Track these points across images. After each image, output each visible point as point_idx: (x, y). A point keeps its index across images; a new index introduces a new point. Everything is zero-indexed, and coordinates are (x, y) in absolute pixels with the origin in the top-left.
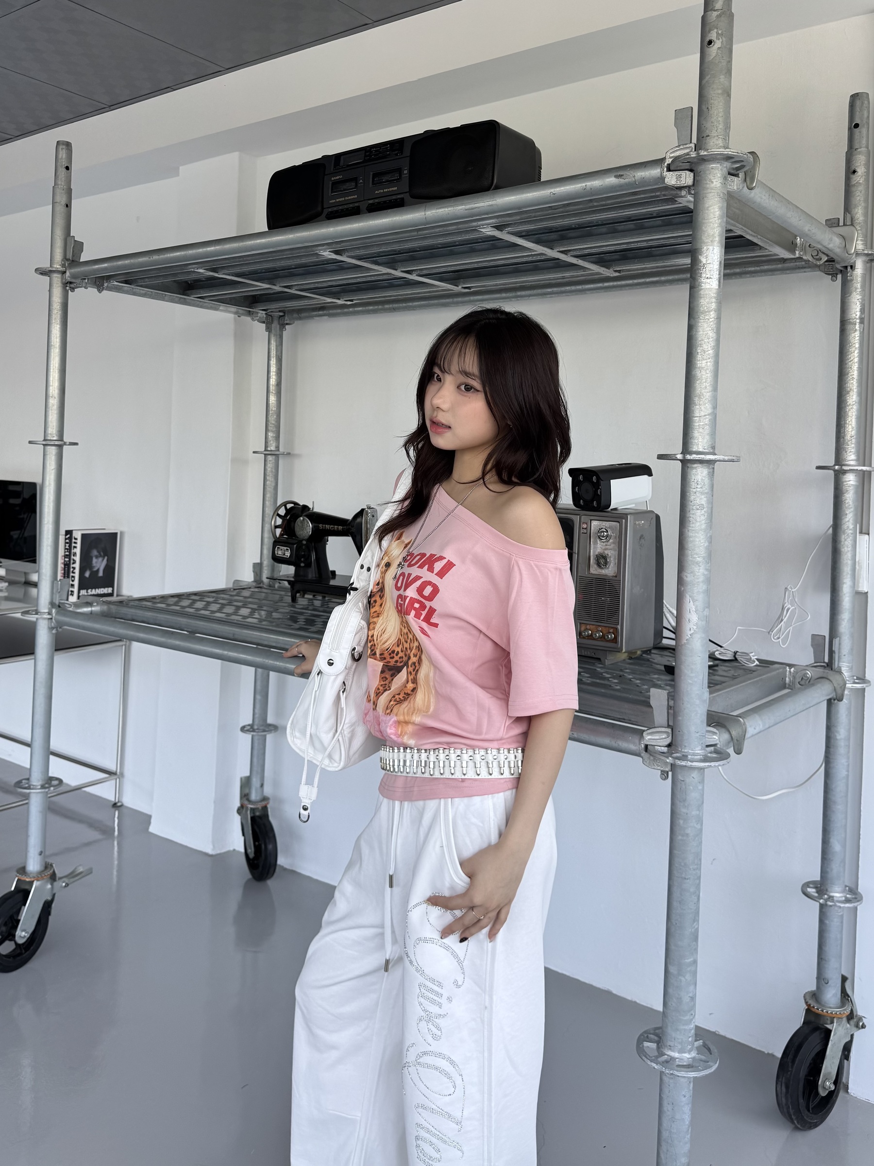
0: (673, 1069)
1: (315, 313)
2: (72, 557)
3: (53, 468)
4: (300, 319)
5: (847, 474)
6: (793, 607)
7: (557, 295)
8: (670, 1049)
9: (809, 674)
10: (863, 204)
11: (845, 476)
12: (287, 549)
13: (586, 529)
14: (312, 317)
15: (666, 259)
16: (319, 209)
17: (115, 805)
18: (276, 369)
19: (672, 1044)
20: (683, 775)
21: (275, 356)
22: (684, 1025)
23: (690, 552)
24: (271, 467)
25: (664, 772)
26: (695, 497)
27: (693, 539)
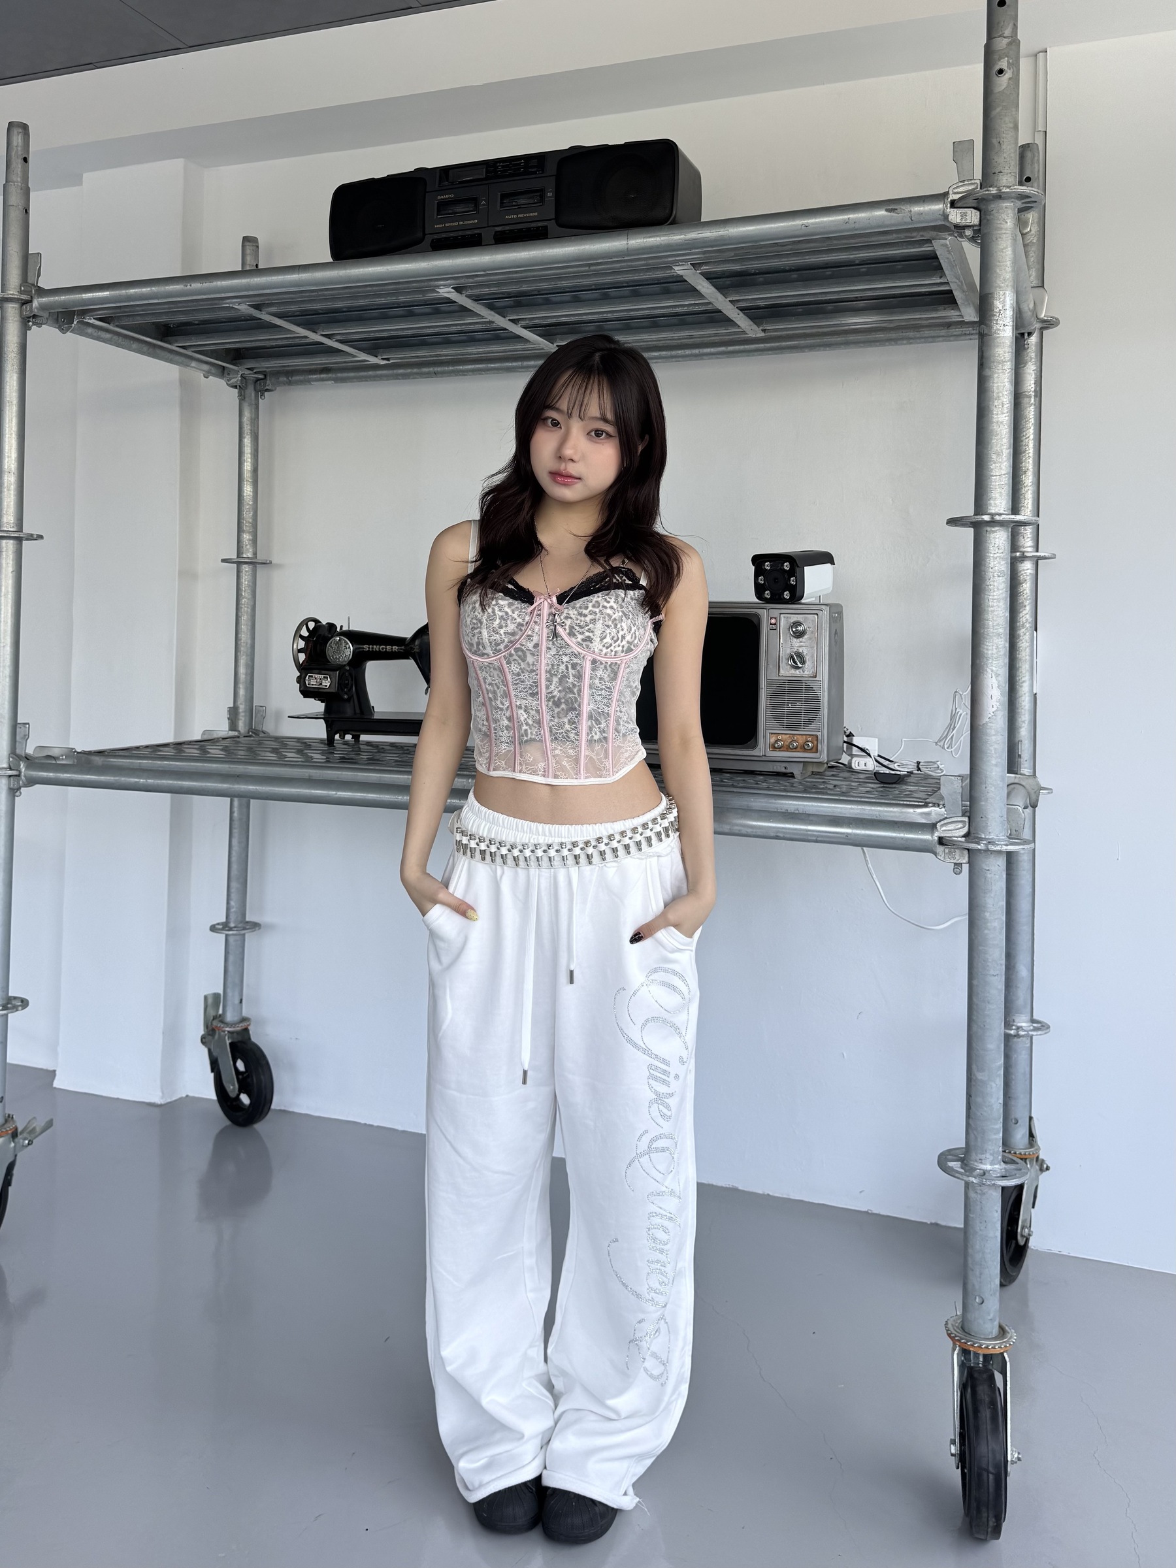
1: (315, 376)
4: (290, 383)
12: (325, 678)
13: (775, 624)
14: (309, 381)
15: (830, 318)
16: (420, 235)
18: (251, 450)
19: (983, 1157)
20: (988, 863)
21: (251, 433)
22: (995, 1134)
23: (991, 623)
24: (246, 580)
25: (958, 865)
26: (995, 563)
27: (995, 608)
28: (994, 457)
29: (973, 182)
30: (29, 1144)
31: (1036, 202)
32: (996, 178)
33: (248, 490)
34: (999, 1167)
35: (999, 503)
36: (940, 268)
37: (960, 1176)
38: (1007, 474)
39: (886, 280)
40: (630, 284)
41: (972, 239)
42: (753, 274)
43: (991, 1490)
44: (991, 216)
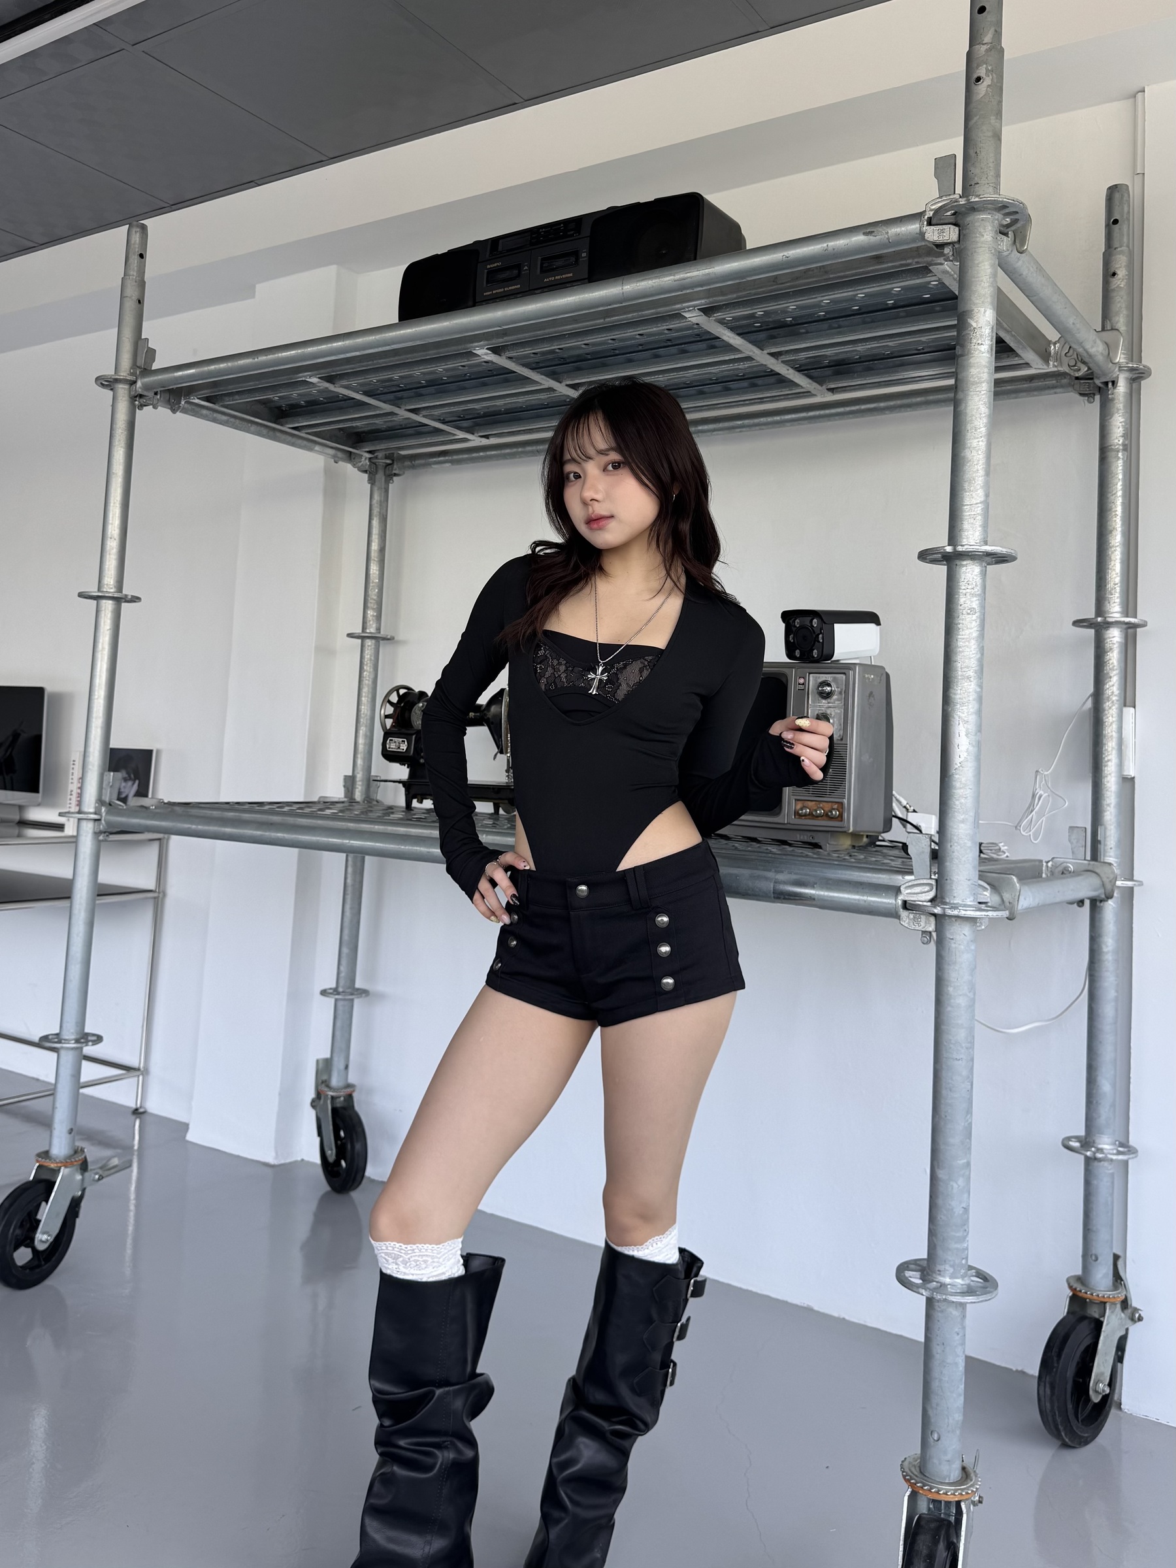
0: (946, 1295)
1: (434, 459)
3: (108, 627)
4: (413, 467)
5: (1111, 629)
6: (1047, 794)
7: (748, 429)
8: (940, 1275)
9: (1071, 868)
10: (1125, 312)
11: (1108, 632)
12: (403, 741)
13: (803, 684)
14: (430, 464)
16: (470, 303)
17: (137, 1112)
18: (380, 531)
19: (941, 1267)
20: (955, 930)
21: (380, 516)
22: (956, 1243)
23: (959, 665)
24: (369, 653)
25: (925, 934)
26: (963, 600)
27: (964, 649)
28: (965, 485)
30: (99, 1180)
32: (973, 189)
33: (375, 568)
34: (961, 1282)
35: (972, 538)
37: (921, 1291)
44: (966, 231)
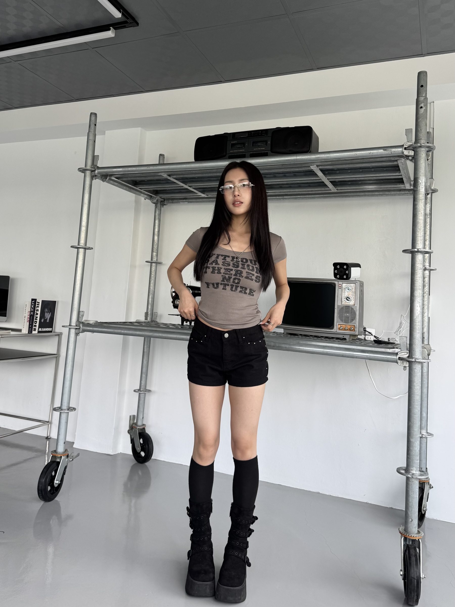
1: (181, 201)
2: (36, 312)
4: (173, 203)
6: (405, 323)
13: (341, 287)
14: (179, 202)
16: (225, 154)
17: (47, 438)
18: (158, 224)
19: (412, 469)
20: (415, 366)
21: (158, 219)
22: (417, 461)
23: (417, 285)
24: (153, 268)
25: (405, 367)
26: (419, 265)
27: (419, 280)
28: (418, 230)
29: (412, 142)
30: (72, 460)
31: (432, 149)
32: (420, 141)
33: (156, 238)
34: (418, 473)
35: (420, 246)
36: (399, 170)
37: (405, 475)
38: (423, 236)
39: (381, 173)
40: (294, 172)
41: (411, 160)
42: (336, 170)
43: (415, 585)
44: (418, 153)
